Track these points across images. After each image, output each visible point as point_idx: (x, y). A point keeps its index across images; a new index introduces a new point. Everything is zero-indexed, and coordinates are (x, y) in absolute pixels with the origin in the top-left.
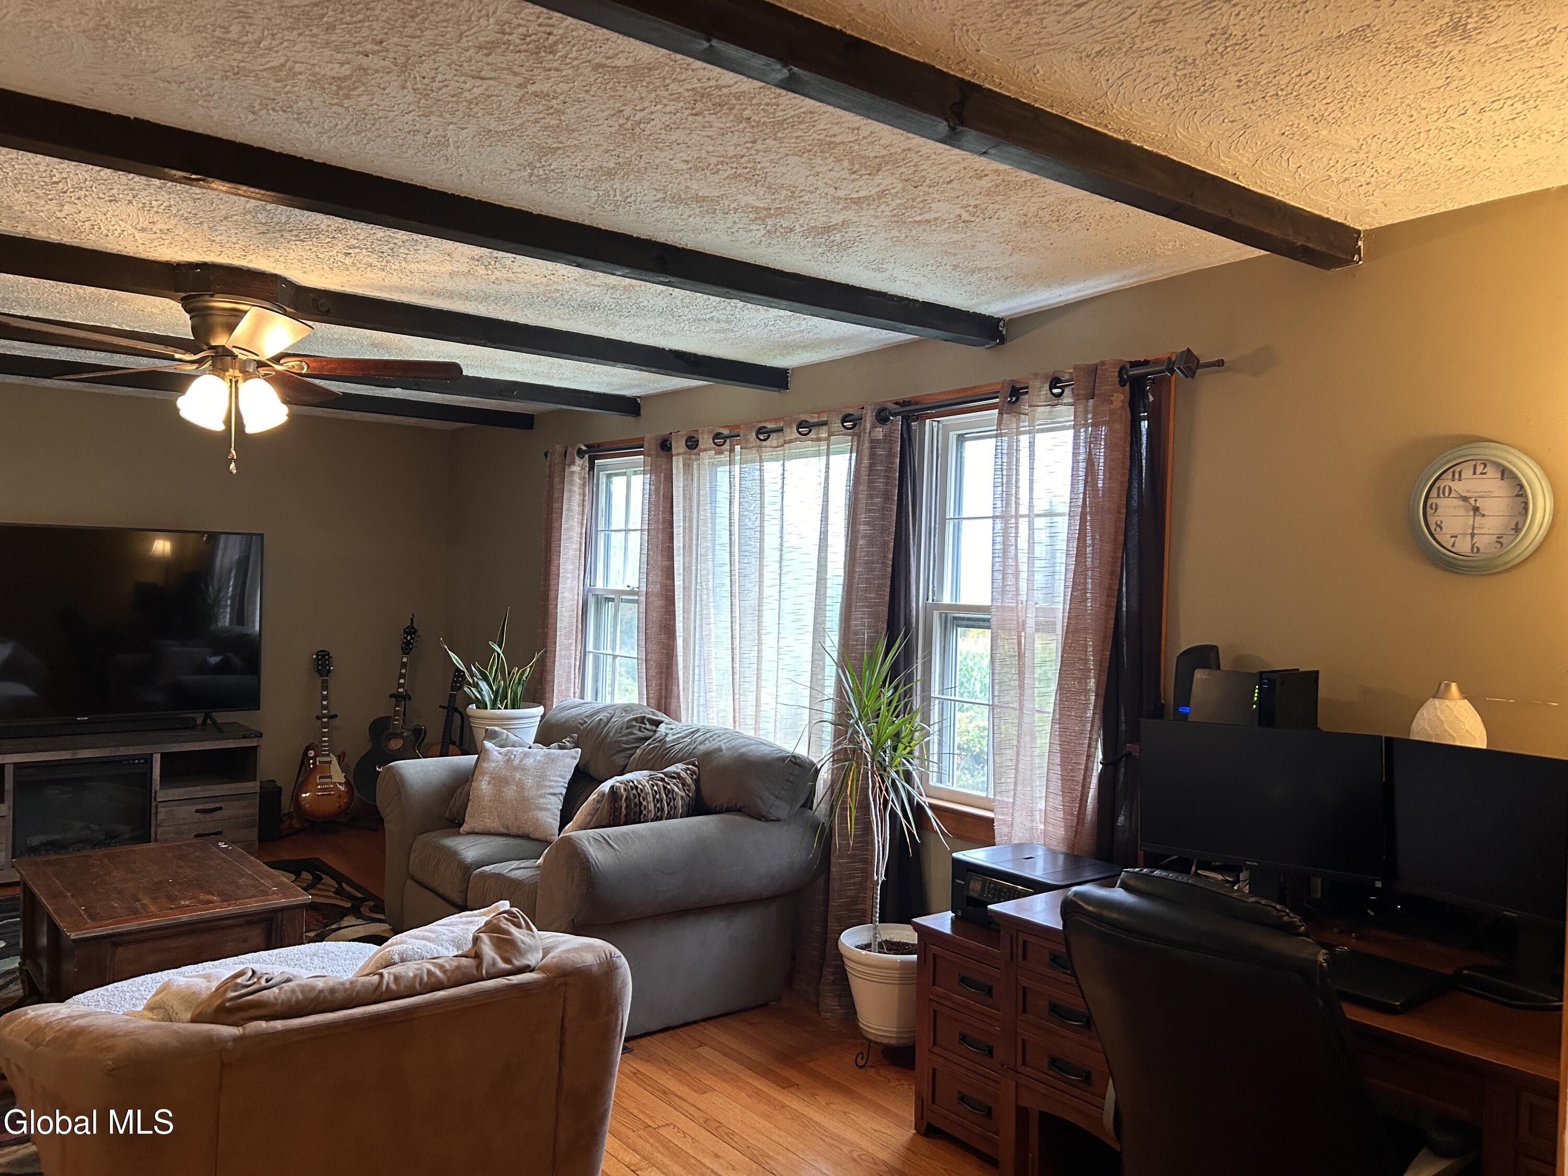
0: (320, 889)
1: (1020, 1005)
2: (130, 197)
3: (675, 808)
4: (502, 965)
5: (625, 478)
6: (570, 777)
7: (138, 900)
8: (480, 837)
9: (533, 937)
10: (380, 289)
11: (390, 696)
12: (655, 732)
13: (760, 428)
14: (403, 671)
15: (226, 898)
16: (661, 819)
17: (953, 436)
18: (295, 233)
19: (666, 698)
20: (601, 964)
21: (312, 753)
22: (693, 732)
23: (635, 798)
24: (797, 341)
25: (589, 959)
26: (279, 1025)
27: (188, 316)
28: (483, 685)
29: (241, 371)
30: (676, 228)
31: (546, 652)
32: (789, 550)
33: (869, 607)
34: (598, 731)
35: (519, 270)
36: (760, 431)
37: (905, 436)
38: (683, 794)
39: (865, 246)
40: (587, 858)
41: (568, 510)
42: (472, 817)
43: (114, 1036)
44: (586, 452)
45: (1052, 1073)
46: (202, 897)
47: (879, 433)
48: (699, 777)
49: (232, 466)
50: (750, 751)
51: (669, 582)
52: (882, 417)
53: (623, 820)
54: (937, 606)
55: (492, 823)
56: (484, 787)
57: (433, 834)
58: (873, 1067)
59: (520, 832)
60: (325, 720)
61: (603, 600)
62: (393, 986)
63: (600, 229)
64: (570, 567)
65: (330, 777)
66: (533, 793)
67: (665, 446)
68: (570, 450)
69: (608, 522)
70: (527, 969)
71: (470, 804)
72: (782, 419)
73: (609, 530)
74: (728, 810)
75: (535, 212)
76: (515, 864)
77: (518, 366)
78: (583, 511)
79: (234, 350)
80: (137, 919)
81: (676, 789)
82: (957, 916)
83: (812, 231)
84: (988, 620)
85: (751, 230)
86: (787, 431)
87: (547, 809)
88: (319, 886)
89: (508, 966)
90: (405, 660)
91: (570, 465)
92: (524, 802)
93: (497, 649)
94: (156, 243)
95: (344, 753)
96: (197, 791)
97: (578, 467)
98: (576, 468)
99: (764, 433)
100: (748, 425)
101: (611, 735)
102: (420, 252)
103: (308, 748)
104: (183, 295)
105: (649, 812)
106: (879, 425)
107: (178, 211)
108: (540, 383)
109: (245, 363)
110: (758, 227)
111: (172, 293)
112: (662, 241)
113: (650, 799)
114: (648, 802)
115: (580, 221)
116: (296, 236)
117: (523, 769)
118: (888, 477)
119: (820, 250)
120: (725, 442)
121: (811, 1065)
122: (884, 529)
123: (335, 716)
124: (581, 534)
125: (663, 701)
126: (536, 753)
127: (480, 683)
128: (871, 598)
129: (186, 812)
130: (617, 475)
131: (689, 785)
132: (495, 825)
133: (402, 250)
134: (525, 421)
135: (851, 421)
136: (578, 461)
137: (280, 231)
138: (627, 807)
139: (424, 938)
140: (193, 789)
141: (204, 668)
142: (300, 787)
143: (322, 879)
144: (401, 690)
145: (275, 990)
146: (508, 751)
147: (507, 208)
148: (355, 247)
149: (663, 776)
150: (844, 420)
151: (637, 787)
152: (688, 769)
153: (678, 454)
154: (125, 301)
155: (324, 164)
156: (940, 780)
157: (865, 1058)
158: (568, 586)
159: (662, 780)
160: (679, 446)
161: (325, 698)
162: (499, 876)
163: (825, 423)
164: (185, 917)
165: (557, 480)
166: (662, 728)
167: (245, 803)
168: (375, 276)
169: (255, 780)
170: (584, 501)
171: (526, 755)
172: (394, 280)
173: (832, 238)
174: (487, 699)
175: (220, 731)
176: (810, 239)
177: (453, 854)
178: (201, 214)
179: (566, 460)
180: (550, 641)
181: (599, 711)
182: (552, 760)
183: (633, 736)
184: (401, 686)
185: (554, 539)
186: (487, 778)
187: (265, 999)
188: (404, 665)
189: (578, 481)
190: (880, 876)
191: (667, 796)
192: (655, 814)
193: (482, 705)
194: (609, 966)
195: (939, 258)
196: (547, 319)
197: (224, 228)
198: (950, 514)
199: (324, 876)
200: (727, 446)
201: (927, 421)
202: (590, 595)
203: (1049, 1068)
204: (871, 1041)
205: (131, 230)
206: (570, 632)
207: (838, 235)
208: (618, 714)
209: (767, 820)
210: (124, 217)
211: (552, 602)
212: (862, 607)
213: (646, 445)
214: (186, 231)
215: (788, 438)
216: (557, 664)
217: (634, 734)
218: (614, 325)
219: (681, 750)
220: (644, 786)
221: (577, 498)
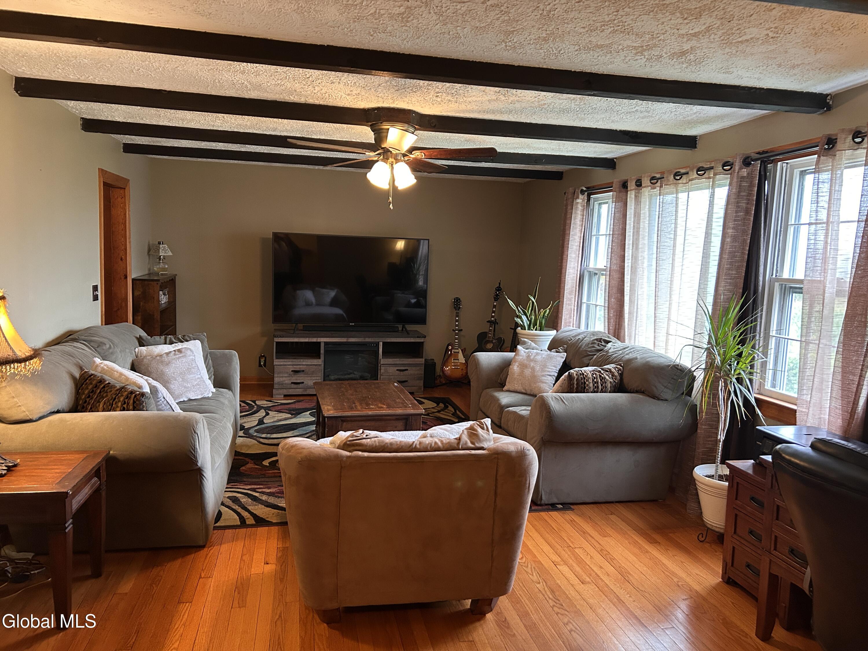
0: (446, 412)
1: (775, 515)
2: (338, 81)
3: (606, 387)
4: (470, 445)
5: (607, 205)
6: (560, 367)
7: (355, 403)
8: (512, 393)
9: (489, 434)
10: (459, 112)
11: (487, 322)
12: (605, 346)
13: (676, 173)
14: (494, 309)
15: (389, 407)
16: (597, 392)
17: (797, 172)
18: (411, 88)
19: (618, 329)
20: (517, 452)
21: (450, 348)
22: (625, 348)
23: (582, 379)
24: (695, 119)
25: (512, 448)
26: (366, 454)
27: (373, 133)
28: (524, 318)
29: (394, 159)
30: (593, 64)
31: (559, 302)
32: (689, 244)
33: (731, 279)
34: (577, 345)
35: (521, 95)
36: (676, 175)
37: (762, 173)
38: (611, 380)
39: (712, 60)
40: (549, 407)
41: (574, 224)
42: (509, 383)
43: (304, 448)
44: (586, 191)
45: (790, 557)
46: (380, 405)
47: (745, 172)
48: (622, 373)
49: (391, 206)
50: (653, 360)
51: (623, 264)
52: (747, 162)
53: (575, 391)
54: (777, 280)
55: (519, 388)
56: (515, 368)
57: (491, 390)
58: (708, 543)
59: (532, 393)
60: (457, 332)
61: (593, 274)
62: (418, 446)
63: (552, 69)
64: (574, 256)
65: (458, 360)
66: (539, 374)
67: (624, 186)
68: (577, 190)
69: (598, 230)
70: (482, 448)
71: (508, 376)
72: (689, 167)
73: (598, 235)
74: (637, 392)
75: (516, 65)
76: (524, 408)
77: (541, 146)
78: (582, 224)
79: (390, 149)
80: (352, 411)
81: (607, 377)
82: (756, 463)
83: (673, 56)
84: (801, 288)
85: (637, 60)
86: (690, 173)
87: (546, 383)
88: (446, 411)
89: (473, 446)
90: (495, 304)
91: (576, 199)
92: (534, 378)
93: (533, 299)
94: (356, 100)
95: (465, 349)
96: (397, 361)
97: (581, 200)
98: (579, 201)
99: (678, 175)
100: (670, 172)
101: (583, 347)
102: (470, 91)
103: (448, 345)
104: (370, 124)
105: (590, 388)
106: (744, 167)
107: (359, 84)
108: (558, 154)
109: (397, 155)
110: (640, 57)
111: (366, 123)
112: (589, 71)
113: (591, 381)
114: (589, 383)
115: (541, 66)
116: (412, 90)
117: (536, 361)
118: (749, 200)
119: (684, 66)
120: (657, 181)
121: (671, 535)
122: (744, 232)
123: (461, 330)
124: (581, 237)
125: (617, 331)
126: (543, 354)
127: (522, 316)
128: (732, 274)
129: (392, 370)
130: (604, 203)
131: (616, 376)
132: (520, 388)
133: (461, 91)
134: (558, 176)
135: (728, 165)
136: (581, 196)
137: (404, 88)
138: (577, 384)
139: (445, 430)
140: (396, 359)
141: (409, 305)
142: (445, 362)
143: (448, 407)
144: (493, 319)
145: (369, 440)
146: (529, 352)
147: (501, 64)
148: (439, 93)
149: (600, 370)
150: (724, 165)
151: (583, 374)
152: (617, 367)
153: (631, 190)
154: (353, 129)
155: (410, 54)
156: (774, 386)
157: (704, 536)
158: (572, 266)
159: (600, 372)
160: (632, 185)
161: (457, 321)
162: (515, 413)
163: (712, 168)
164: (370, 413)
165: (569, 207)
166: (609, 345)
167: (418, 368)
168: (454, 106)
169: (422, 357)
170: (583, 219)
171: (537, 354)
172: (463, 107)
173: (688, 58)
174: (526, 325)
175: (408, 333)
176: (675, 60)
177: (497, 400)
178: (369, 85)
179: (574, 196)
180: (561, 295)
181: (579, 334)
182: (550, 358)
183: (594, 349)
184: (493, 317)
185: (566, 240)
186: (517, 364)
187: (362, 442)
188: (495, 306)
189: (580, 207)
190: (722, 437)
191: (601, 380)
192: (593, 389)
193: (523, 328)
194: (521, 453)
195: (765, 61)
196: (546, 119)
197: (380, 90)
198: (792, 221)
199: (450, 406)
200: (658, 184)
201: (779, 163)
202: (586, 271)
203: (790, 554)
204: (708, 528)
205: (344, 96)
206: (572, 291)
207: (692, 56)
208: (588, 336)
209: (659, 399)
210: (339, 90)
211: (563, 275)
212: (726, 279)
213: (614, 185)
214: (366, 93)
215: (691, 178)
216: (564, 308)
217: (594, 347)
218: (584, 119)
219: (615, 357)
220: (588, 374)
221: (579, 217)
